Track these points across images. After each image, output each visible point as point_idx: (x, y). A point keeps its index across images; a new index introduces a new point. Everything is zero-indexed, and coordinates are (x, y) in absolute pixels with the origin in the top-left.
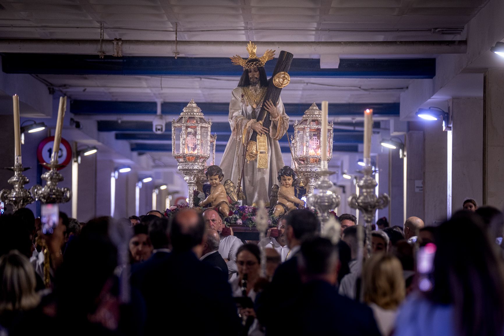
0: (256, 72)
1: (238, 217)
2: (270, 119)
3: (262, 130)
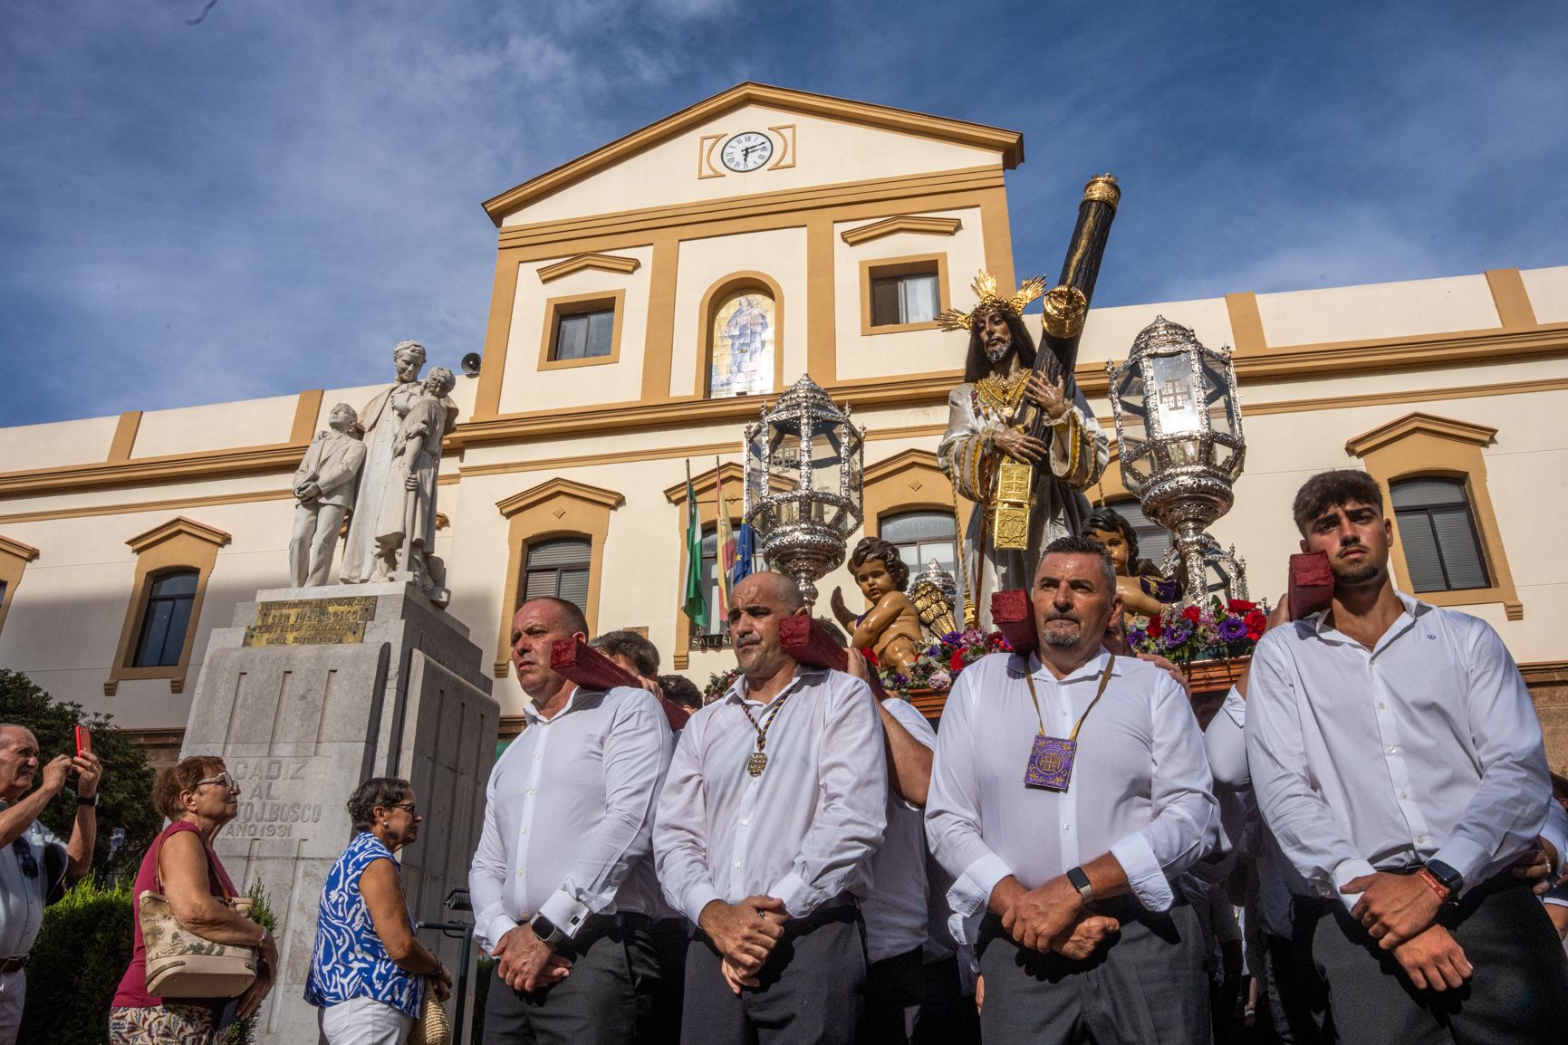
0: (997, 323)
1: (934, 663)
2: (1046, 424)
3: (1027, 447)
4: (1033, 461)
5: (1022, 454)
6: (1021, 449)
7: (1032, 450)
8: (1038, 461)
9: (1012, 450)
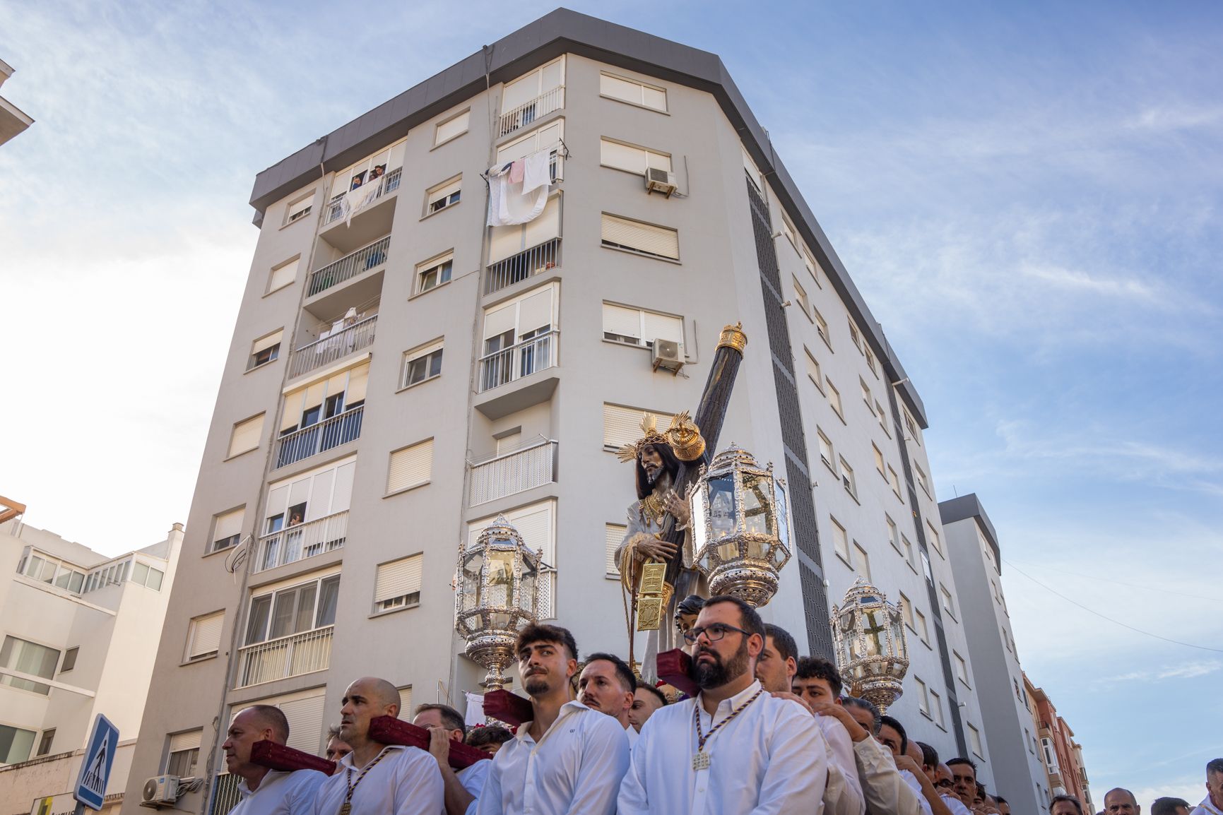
0: (651, 453)
2: (677, 530)
3: (660, 550)
4: (667, 560)
5: (658, 555)
6: (658, 551)
7: (665, 551)
8: (671, 560)
9: (651, 553)
